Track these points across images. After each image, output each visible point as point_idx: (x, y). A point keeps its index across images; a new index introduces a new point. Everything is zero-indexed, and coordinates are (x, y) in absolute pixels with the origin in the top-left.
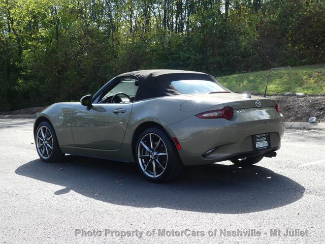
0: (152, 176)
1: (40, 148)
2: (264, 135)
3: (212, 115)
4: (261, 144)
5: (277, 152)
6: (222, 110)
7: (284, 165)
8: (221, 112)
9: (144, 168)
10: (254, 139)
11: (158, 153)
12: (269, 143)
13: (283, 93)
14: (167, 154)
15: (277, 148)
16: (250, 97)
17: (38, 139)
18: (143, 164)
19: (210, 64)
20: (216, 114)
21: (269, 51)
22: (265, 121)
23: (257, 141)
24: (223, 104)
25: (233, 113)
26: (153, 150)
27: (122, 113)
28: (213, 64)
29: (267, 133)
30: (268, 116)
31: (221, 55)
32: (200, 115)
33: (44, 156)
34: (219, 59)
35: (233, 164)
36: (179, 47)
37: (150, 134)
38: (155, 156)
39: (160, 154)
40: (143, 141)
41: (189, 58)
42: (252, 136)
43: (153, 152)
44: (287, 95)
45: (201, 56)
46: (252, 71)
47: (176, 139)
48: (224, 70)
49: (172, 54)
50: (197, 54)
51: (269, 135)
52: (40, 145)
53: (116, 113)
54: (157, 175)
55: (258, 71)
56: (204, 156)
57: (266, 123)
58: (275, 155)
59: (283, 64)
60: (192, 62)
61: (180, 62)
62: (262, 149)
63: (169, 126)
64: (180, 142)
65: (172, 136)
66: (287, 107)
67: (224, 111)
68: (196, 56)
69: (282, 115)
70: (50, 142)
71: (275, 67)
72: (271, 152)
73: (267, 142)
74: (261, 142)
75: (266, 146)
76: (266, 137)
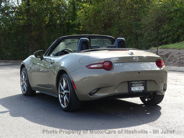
1: (22, 86)
2: (140, 82)
6: (103, 63)
10: (130, 84)
12: (146, 88)
14: (69, 92)
16: (133, 54)
23: (133, 86)
24: (104, 59)
29: (144, 81)
32: (88, 66)
37: (64, 78)
38: (65, 93)
42: (128, 82)
43: (64, 90)
47: (73, 82)
54: (66, 106)
56: (90, 94)
57: (139, 73)
65: (71, 80)
73: (143, 88)
74: (137, 87)
75: (142, 90)
76: (142, 83)
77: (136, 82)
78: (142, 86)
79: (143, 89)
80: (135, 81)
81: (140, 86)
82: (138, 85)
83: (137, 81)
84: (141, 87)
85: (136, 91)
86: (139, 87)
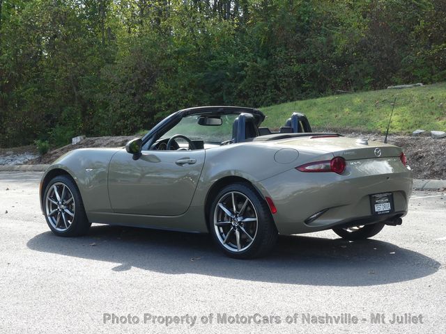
0: (236, 250)
1: (51, 216)
2: (385, 195)
3: (316, 167)
4: (382, 207)
5: (403, 218)
6: (331, 161)
7: (413, 239)
8: (329, 164)
9: (223, 239)
10: (372, 199)
11: (244, 219)
12: (392, 206)
13: (411, 130)
14: (257, 219)
15: (403, 213)
16: (367, 144)
17: (49, 201)
18: (221, 234)
19: (281, 77)
20: (322, 166)
21: (386, 55)
22: (387, 176)
23: (377, 203)
24: (332, 153)
25: (345, 164)
26: (236, 214)
27: (190, 164)
28: (287, 76)
29: (390, 192)
30: (390, 168)
31: (301, 61)
32: (301, 168)
33: (58, 227)
34: (296, 68)
35: (340, 237)
36: (226, 45)
37: (232, 193)
38: (240, 223)
39: (247, 220)
40: (222, 202)
41: (244, 65)
42: (370, 196)
43: (236, 217)
44: (416, 135)
45: (265, 62)
46: (355, 90)
47: (269, 199)
48: (307, 88)
49: (212, 57)
50: (259, 59)
51: (392, 195)
52: (52, 212)
53: (181, 164)
54: (242, 248)
55: (367, 90)
56: (307, 221)
57: (388, 178)
58: (400, 222)
59: (410, 79)
60: (249, 73)
61: (228, 73)
62: (383, 214)
63: (260, 183)
64: (275, 203)
65: (265, 195)
66: (417, 154)
67: (333, 161)
68: (256, 62)
69: (409, 168)
70: (69, 206)
71: (397, 84)
72: (395, 218)
74: (382, 204)
75: (388, 209)
76: (387, 197)
78: (387, 202)
79: (390, 207)
80: (379, 194)
82: (382, 201)
83: (382, 193)
85: (381, 212)
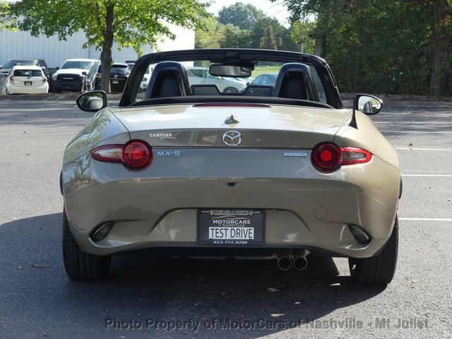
2: (242, 213)
6: (125, 146)
23: (216, 225)
24: (129, 133)
42: (198, 210)
73: (252, 231)
74: (230, 229)
75: (247, 238)
76: (249, 217)
77: (227, 213)
78: (247, 225)
79: (252, 235)
80: (224, 209)
81: (241, 225)
82: (232, 222)
83: (231, 209)
84: (246, 229)
85: (224, 241)
86: (235, 229)
